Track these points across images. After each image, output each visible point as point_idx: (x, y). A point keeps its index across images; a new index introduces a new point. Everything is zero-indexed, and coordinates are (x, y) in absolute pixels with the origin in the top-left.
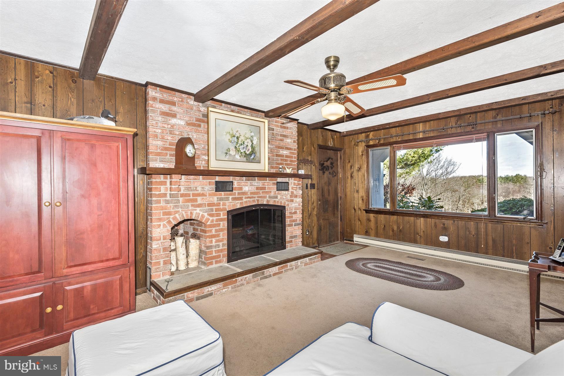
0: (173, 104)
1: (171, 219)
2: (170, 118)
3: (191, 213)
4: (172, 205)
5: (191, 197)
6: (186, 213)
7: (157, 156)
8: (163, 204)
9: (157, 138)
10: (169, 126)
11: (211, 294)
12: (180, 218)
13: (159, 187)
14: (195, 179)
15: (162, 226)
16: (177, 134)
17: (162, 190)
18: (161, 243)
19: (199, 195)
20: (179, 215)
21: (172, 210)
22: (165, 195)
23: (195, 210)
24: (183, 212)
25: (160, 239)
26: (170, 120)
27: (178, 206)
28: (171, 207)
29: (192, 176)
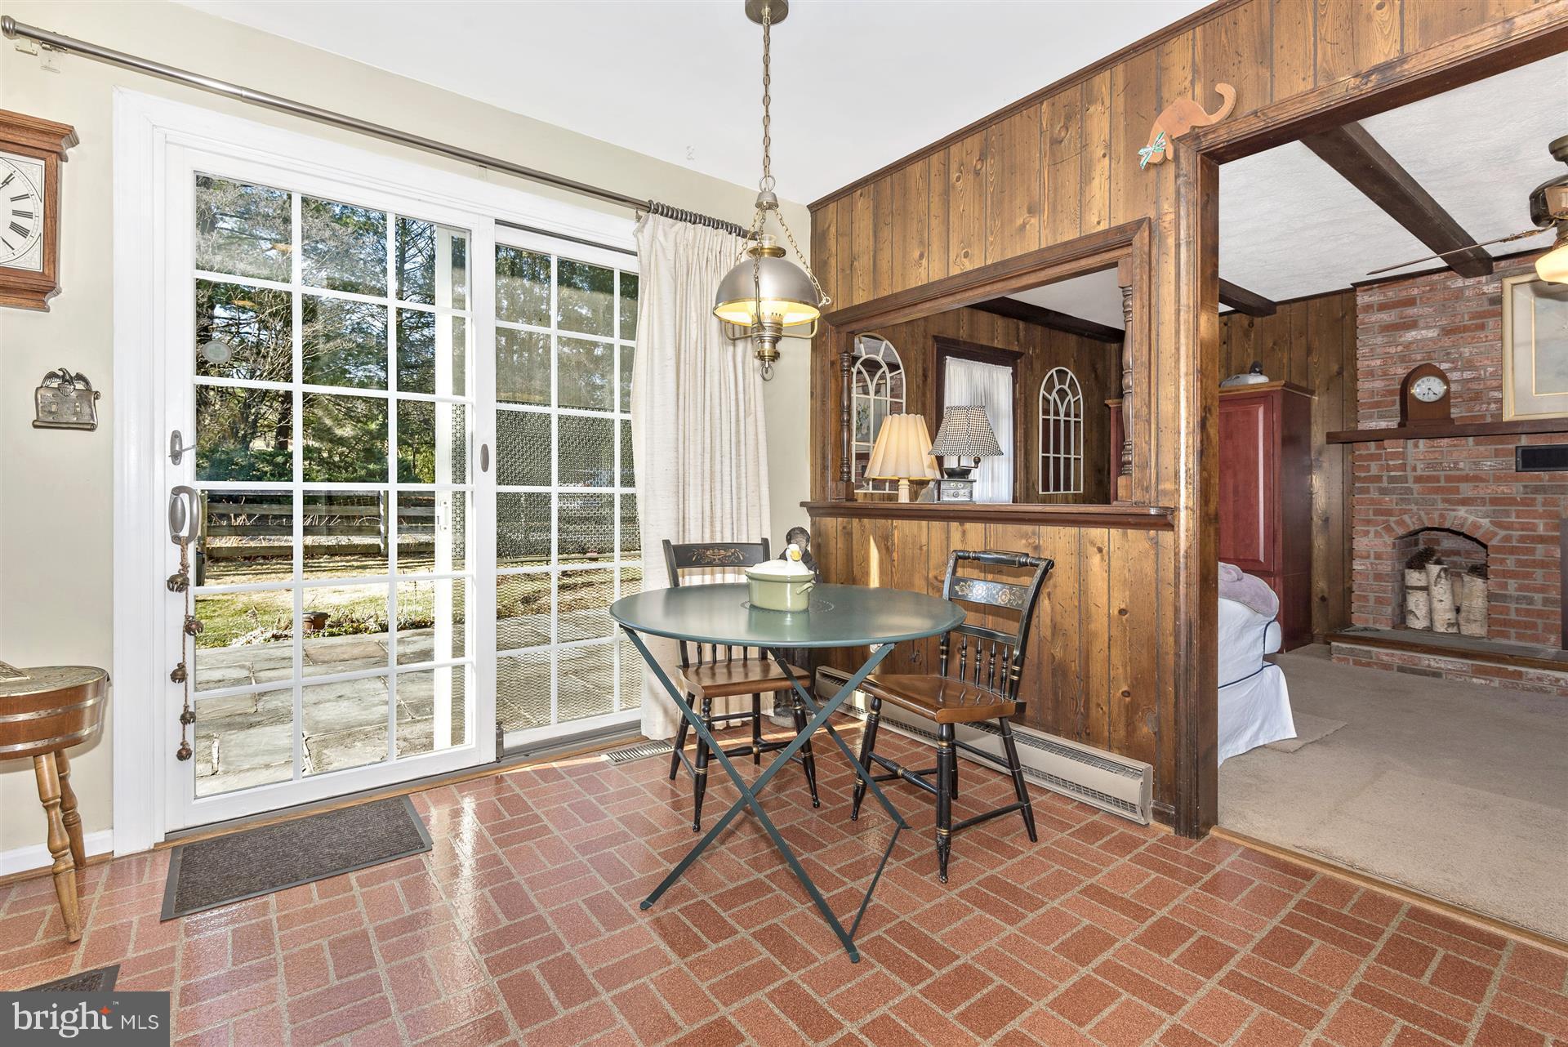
0: (1411, 302)
1: (1393, 525)
2: (1402, 333)
3: (1442, 516)
4: (1395, 496)
5: (1442, 484)
6: (1427, 514)
7: (1373, 408)
8: (1375, 495)
9: (1373, 376)
10: (1400, 348)
11: (1436, 674)
12: (1414, 523)
13: (1366, 464)
14: (1455, 446)
15: (1372, 535)
16: (1419, 358)
17: (1372, 469)
18: (1372, 564)
19: (1466, 479)
20: (1411, 518)
21: (1394, 507)
22: (1378, 479)
23: (1454, 510)
24: (1422, 513)
25: (1368, 557)
26: (1401, 337)
27: (1409, 499)
28: (1391, 501)
29: (1446, 441)
